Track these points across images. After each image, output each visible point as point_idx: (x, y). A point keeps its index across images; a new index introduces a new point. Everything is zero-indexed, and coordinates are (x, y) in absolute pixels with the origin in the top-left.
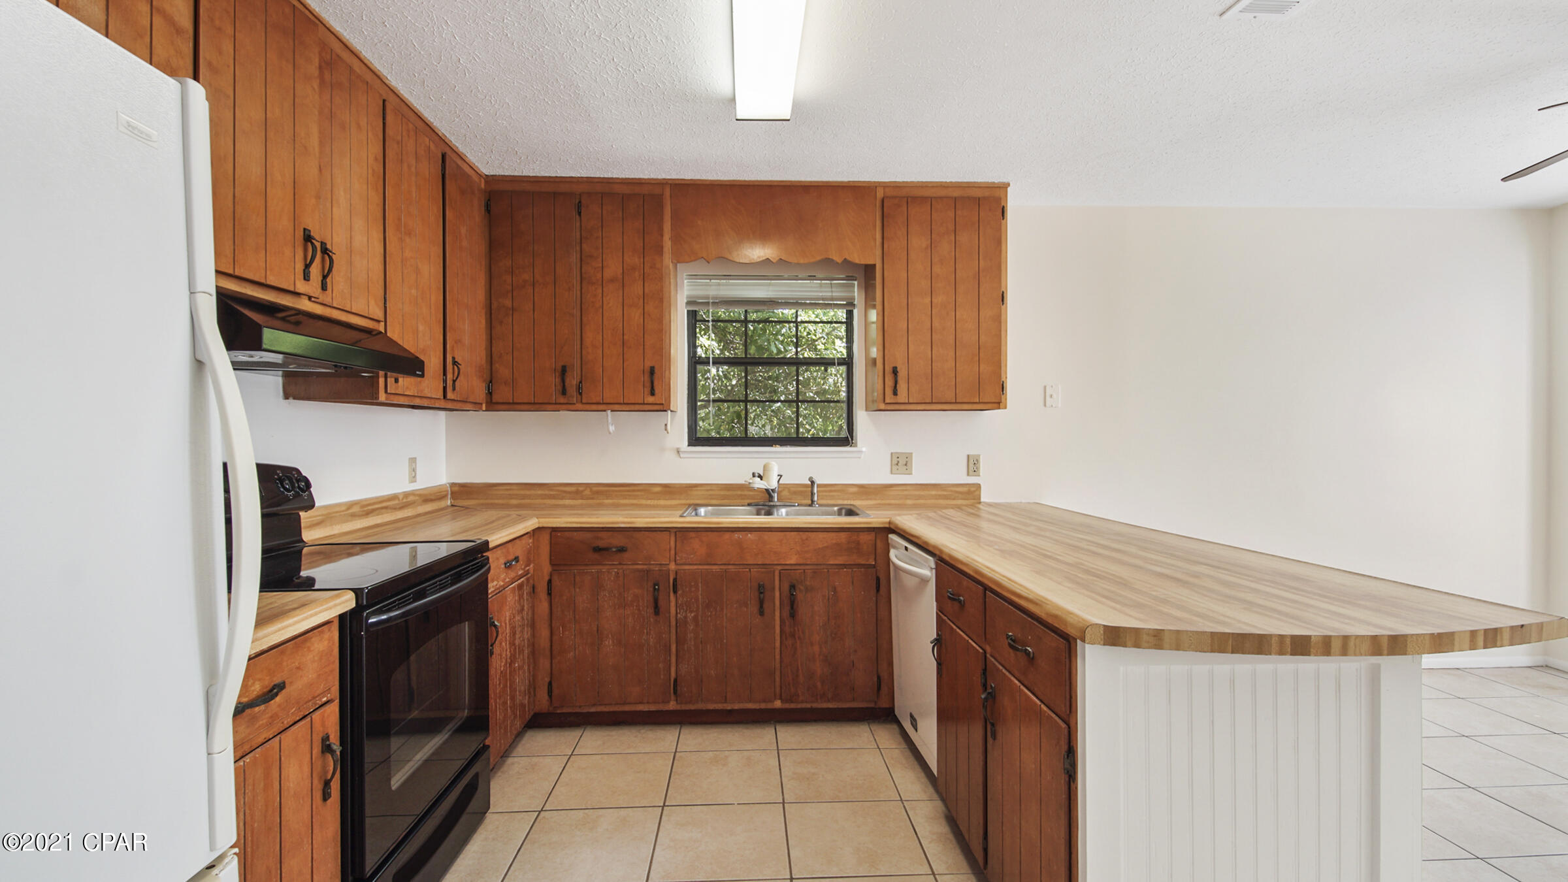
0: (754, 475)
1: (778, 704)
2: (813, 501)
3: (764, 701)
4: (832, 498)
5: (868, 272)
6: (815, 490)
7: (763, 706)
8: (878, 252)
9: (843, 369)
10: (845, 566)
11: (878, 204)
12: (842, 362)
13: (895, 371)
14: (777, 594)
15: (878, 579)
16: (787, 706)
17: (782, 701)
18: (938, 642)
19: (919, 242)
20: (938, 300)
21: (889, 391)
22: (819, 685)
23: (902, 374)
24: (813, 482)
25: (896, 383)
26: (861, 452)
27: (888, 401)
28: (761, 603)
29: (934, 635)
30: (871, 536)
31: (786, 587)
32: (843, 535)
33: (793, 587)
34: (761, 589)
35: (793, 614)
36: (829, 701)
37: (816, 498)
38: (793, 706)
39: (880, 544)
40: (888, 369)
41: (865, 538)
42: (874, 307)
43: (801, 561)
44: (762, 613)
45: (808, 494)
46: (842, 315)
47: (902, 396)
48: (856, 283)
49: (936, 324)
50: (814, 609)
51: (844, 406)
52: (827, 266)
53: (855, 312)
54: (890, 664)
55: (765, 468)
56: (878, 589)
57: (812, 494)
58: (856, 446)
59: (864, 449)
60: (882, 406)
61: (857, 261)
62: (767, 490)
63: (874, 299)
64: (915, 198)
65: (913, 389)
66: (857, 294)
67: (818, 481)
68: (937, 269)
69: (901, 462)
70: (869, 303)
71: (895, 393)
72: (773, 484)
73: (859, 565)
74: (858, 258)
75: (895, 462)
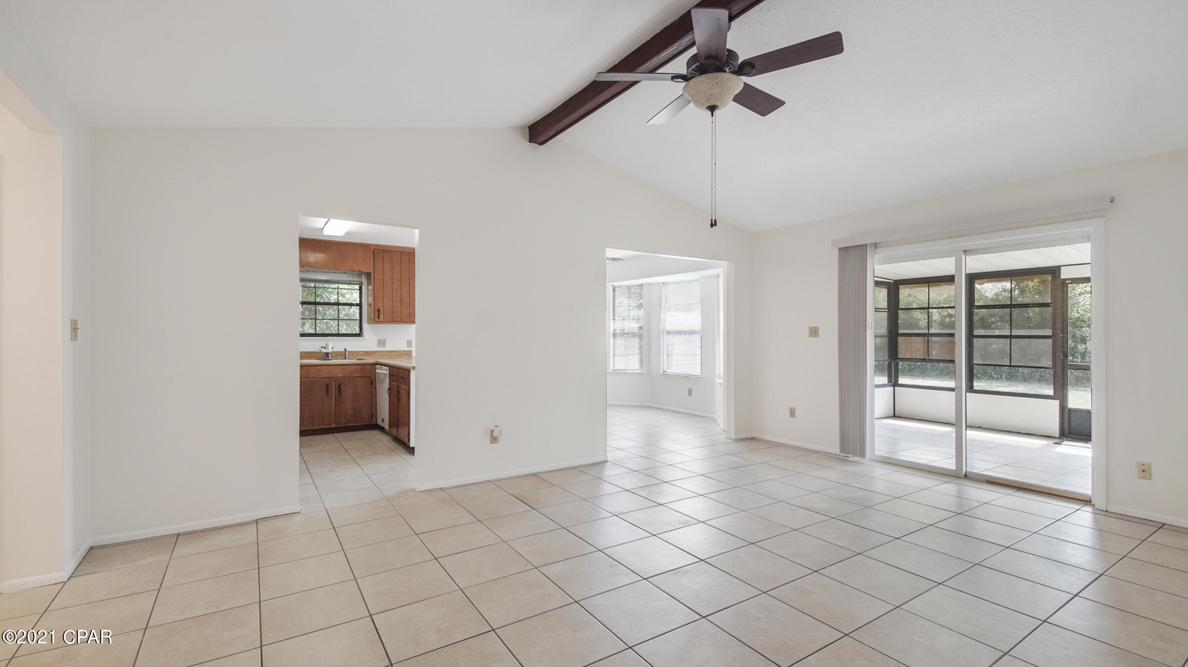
0: (322, 347)
1: (334, 426)
2: (346, 357)
3: (329, 425)
4: (354, 356)
5: (368, 275)
6: (347, 353)
7: (328, 427)
8: (372, 268)
9: (358, 307)
10: (360, 377)
11: (372, 251)
12: (357, 305)
13: (379, 310)
14: (334, 387)
15: (372, 381)
16: (337, 426)
17: (336, 424)
18: (389, 389)
19: (387, 266)
20: (395, 286)
21: (376, 317)
22: (350, 417)
23: (381, 311)
24: (346, 350)
25: (379, 314)
26: (365, 339)
27: (376, 320)
28: (328, 391)
29: (388, 387)
30: (370, 366)
31: (337, 385)
32: (359, 366)
33: (340, 385)
34: (327, 386)
35: (340, 394)
36: (353, 423)
37: (347, 356)
38: (339, 426)
39: (372, 369)
40: (376, 310)
41: (367, 367)
42: (370, 285)
43: (343, 376)
44: (328, 394)
45: (344, 354)
46: (357, 287)
47: (381, 319)
48: (363, 276)
49: (394, 294)
50: (348, 392)
51: (358, 322)
52: (352, 272)
53: (363, 286)
54: (376, 409)
55: (326, 345)
56: (372, 385)
57: (345, 355)
58: (363, 336)
59: (367, 338)
60: (374, 322)
61: (364, 271)
62: (326, 353)
63: (371, 282)
64: (386, 251)
65: (386, 316)
66: (364, 281)
67: (348, 350)
68: (394, 276)
69: (382, 342)
70: (369, 284)
71: (379, 318)
72: (330, 350)
73: (365, 376)
74: (364, 270)
75: (379, 342)
